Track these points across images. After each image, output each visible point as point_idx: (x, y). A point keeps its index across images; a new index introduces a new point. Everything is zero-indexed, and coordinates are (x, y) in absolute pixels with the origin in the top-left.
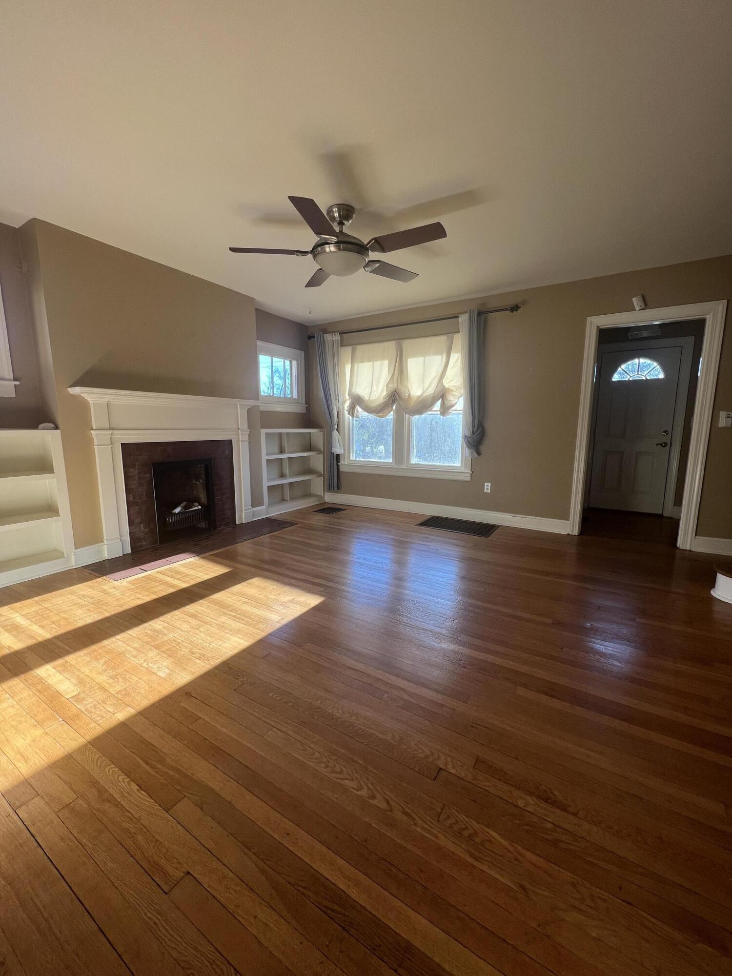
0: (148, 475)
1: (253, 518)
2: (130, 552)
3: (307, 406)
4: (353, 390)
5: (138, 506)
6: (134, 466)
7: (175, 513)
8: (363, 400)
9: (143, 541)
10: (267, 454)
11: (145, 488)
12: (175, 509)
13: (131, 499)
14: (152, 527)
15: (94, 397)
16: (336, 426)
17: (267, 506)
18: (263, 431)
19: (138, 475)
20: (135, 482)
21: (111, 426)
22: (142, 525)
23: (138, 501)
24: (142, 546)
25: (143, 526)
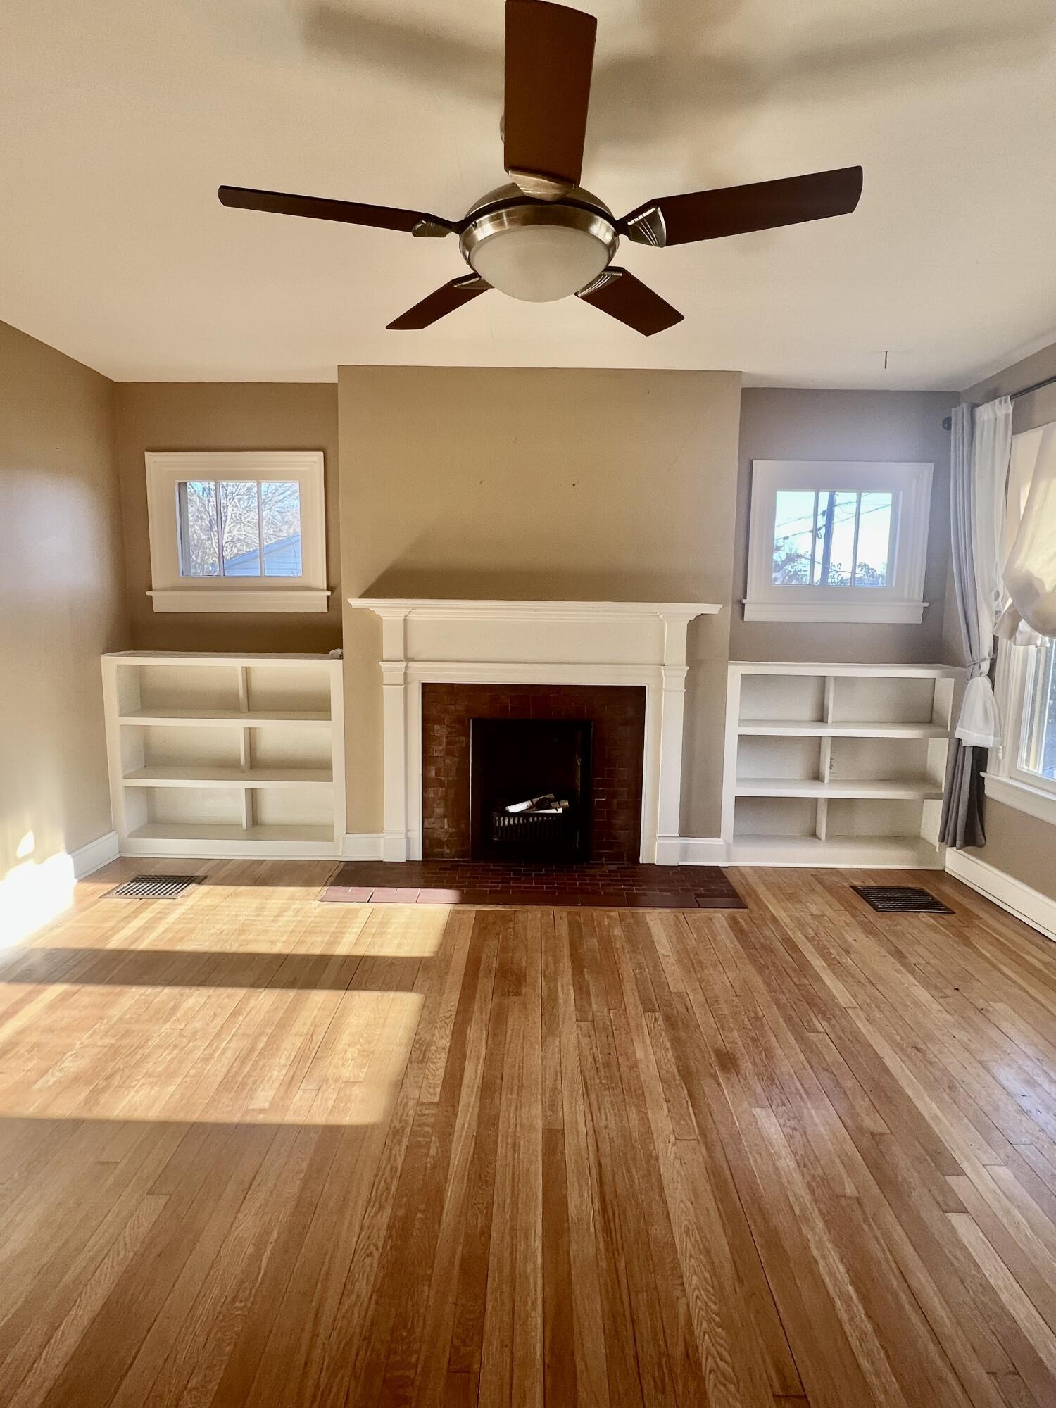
0: (462, 738)
1: (685, 859)
2: (421, 859)
3: (927, 604)
4: (1018, 563)
5: (442, 787)
6: (440, 721)
7: (508, 812)
8: (1037, 594)
9: (445, 847)
10: (743, 722)
11: (457, 759)
12: (511, 804)
13: (433, 774)
14: (463, 826)
15: (389, 611)
16: (985, 667)
17: (731, 839)
18: (736, 671)
19: (447, 737)
20: (441, 748)
21: (409, 655)
22: (446, 820)
23: (443, 778)
24: (442, 855)
25: (448, 821)
